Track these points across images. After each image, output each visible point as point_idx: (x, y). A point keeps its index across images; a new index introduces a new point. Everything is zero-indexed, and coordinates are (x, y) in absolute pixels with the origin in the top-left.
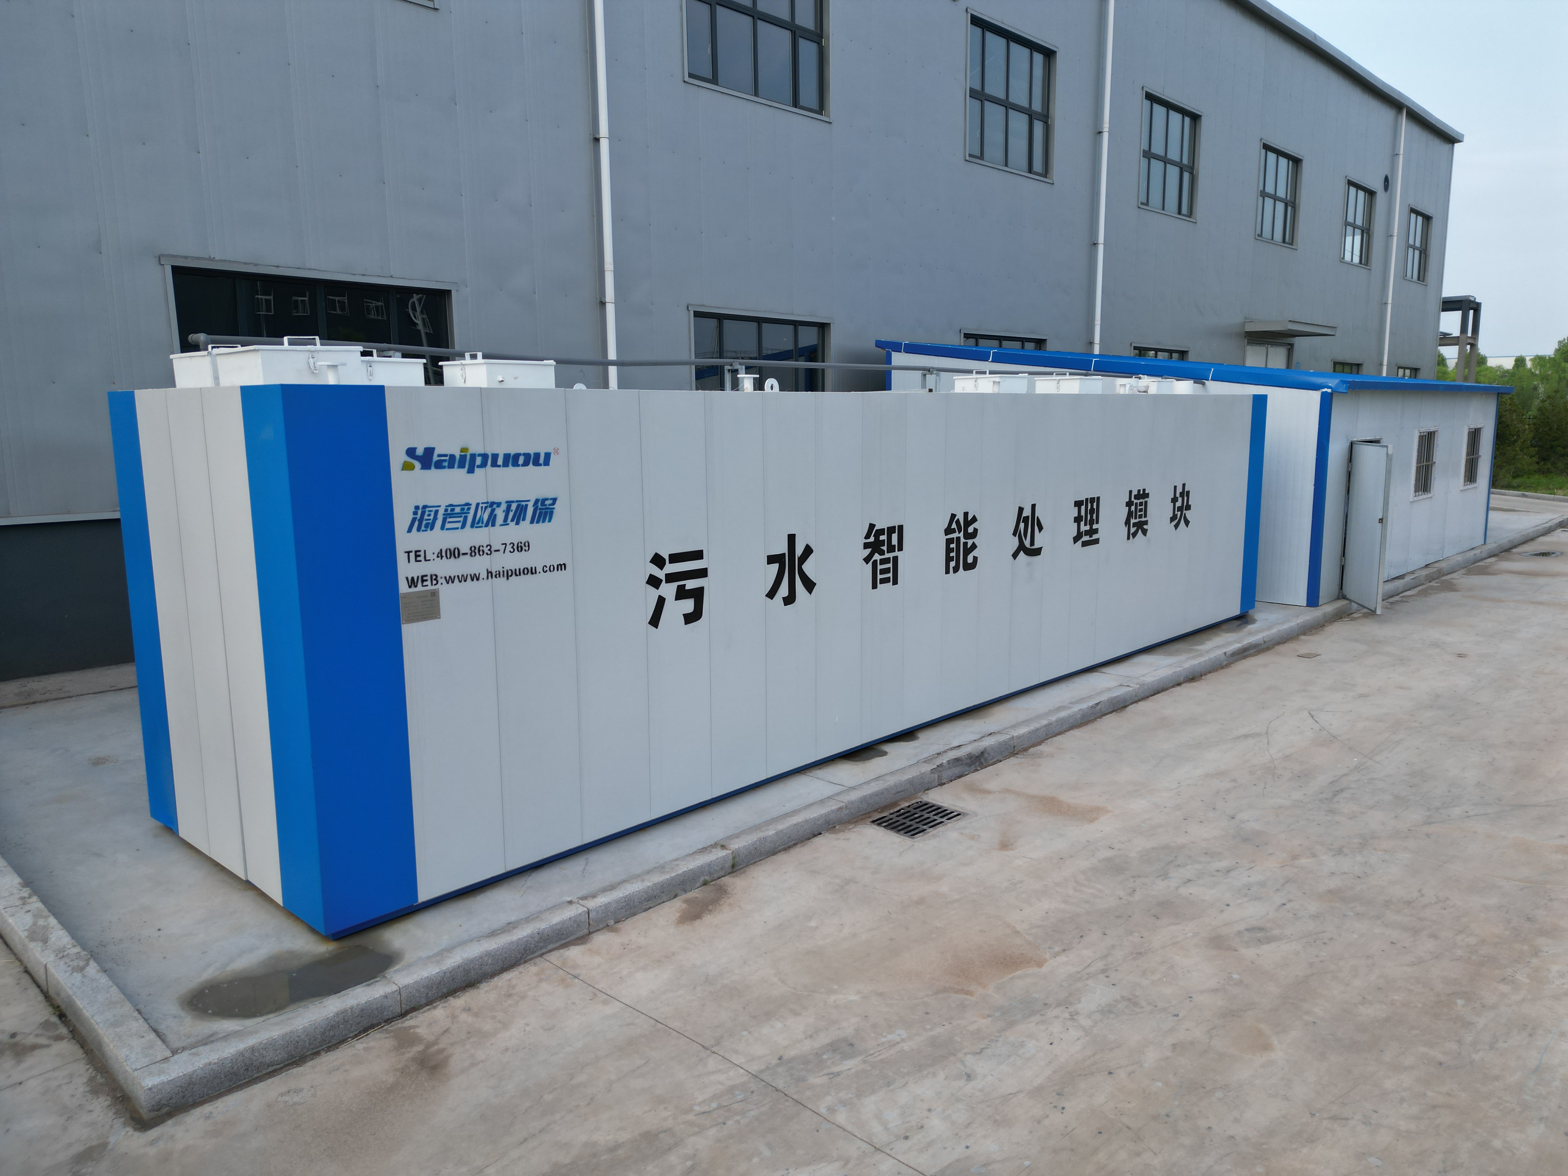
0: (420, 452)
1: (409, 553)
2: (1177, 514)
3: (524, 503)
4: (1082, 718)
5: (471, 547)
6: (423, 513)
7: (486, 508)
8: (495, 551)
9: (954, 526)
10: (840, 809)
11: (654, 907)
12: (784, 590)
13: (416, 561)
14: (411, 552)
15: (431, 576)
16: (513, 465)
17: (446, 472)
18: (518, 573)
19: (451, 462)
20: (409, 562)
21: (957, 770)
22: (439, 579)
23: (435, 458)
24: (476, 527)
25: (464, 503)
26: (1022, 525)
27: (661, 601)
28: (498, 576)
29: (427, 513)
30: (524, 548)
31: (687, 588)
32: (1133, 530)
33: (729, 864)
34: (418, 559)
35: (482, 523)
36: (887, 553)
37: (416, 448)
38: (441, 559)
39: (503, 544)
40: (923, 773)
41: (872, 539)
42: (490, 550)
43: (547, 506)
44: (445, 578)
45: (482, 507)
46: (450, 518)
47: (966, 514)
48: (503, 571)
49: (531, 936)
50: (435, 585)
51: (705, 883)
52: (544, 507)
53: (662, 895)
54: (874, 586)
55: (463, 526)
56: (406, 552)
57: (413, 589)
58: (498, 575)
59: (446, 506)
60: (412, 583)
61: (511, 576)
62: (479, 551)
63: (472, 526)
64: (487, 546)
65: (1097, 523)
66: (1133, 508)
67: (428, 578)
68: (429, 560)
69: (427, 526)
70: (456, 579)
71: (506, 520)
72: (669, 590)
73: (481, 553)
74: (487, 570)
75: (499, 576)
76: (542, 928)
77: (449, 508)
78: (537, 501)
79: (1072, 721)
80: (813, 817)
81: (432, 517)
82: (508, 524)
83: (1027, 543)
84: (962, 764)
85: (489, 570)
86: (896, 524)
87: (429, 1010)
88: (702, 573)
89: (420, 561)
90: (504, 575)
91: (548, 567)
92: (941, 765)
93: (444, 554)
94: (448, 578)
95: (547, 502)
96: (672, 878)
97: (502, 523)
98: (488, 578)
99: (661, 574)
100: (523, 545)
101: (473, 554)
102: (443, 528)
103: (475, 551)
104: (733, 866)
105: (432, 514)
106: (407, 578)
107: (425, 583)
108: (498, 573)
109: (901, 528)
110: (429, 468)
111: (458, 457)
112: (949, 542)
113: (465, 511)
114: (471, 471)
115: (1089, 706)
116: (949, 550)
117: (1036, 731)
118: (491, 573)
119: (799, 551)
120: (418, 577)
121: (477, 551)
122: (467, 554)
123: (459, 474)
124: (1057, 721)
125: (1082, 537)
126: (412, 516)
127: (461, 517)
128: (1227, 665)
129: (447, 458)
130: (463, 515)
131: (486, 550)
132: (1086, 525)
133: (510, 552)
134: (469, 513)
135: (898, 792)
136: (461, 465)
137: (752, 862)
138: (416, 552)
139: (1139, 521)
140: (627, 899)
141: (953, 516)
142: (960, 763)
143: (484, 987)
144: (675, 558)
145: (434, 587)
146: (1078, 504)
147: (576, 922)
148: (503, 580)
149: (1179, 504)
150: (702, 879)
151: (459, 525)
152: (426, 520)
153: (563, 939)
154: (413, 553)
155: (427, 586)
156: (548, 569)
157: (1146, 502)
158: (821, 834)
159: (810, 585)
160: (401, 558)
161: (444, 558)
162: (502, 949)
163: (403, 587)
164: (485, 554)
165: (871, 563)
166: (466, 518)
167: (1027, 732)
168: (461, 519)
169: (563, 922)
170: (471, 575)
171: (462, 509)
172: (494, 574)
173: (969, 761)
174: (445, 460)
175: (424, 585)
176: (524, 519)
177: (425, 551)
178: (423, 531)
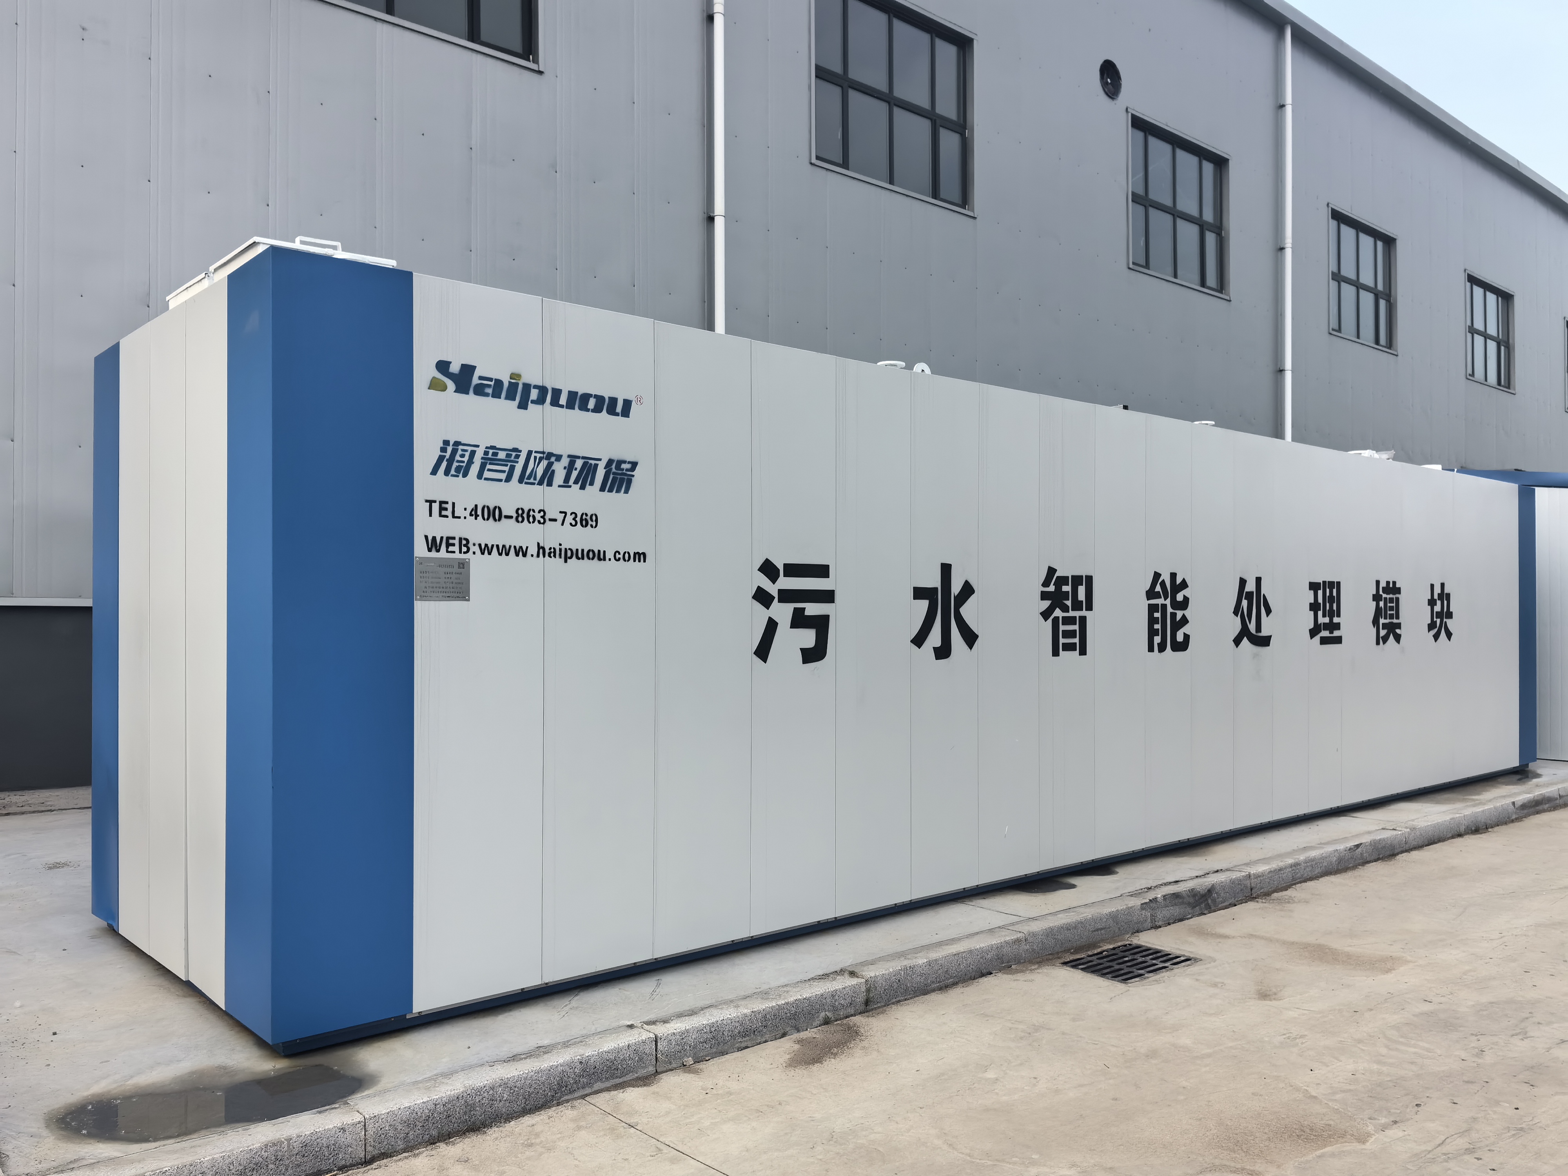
0: (455, 368)
1: (431, 502)
2: (1436, 621)
3: (593, 462)
4: (1339, 863)
5: (518, 509)
6: (454, 452)
7: (541, 459)
8: (550, 520)
9: (1158, 588)
10: (1018, 941)
11: (752, 1047)
12: (935, 638)
13: (441, 515)
14: (435, 502)
15: (460, 539)
16: (580, 409)
17: (488, 402)
18: (580, 556)
19: (497, 389)
20: (431, 515)
21: (1176, 911)
22: (470, 545)
23: (475, 381)
24: (526, 483)
25: (511, 448)
26: (1245, 603)
27: (772, 626)
28: (552, 555)
29: (460, 452)
30: (590, 522)
31: (807, 613)
32: (1383, 633)
33: (861, 998)
34: (444, 513)
35: (535, 479)
36: (1072, 610)
37: (450, 362)
38: (476, 519)
39: (561, 512)
40: (1131, 908)
41: (1052, 588)
42: (543, 517)
43: (624, 471)
44: (480, 545)
45: (535, 458)
46: (490, 464)
47: (1173, 576)
48: (560, 550)
49: (570, 1065)
50: (465, 553)
51: (827, 1022)
52: (620, 472)
53: (765, 1030)
54: (1056, 653)
55: (508, 479)
56: (427, 501)
57: (434, 554)
58: (552, 553)
59: (487, 448)
60: (433, 544)
61: (571, 558)
62: (528, 516)
63: (521, 481)
64: (539, 512)
65: (1339, 616)
66: (1382, 604)
67: (456, 542)
68: (459, 517)
69: (458, 469)
70: (495, 549)
71: (567, 479)
72: (783, 612)
73: (531, 519)
74: (538, 544)
75: (555, 556)
76: (587, 1055)
77: (491, 451)
78: (610, 462)
79: (1325, 864)
80: (980, 948)
81: (466, 459)
82: (570, 487)
83: (1252, 627)
84: (1183, 903)
85: (542, 545)
86: (1083, 572)
87: (406, 1158)
88: (828, 596)
89: (447, 517)
90: (560, 555)
91: (622, 554)
92: (1155, 900)
93: (479, 512)
94: (483, 547)
95: (624, 466)
96: (780, 1008)
97: (562, 483)
98: (538, 556)
99: (772, 589)
100: (588, 518)
101: (520, 519)
102: (480, 476)
103: (523, 515)
104: (867, 1002)
105: (467, 454)
106: (426, 537)
107: (451, 549)
108: (552, 550)
109: (1089, 579)
110: (467, 392)
111: (506, 385)
112: (1152, 609)
113: (512, 458)
114: (523, 406)
115: (1347, 847)
116: (1152, 621)
117: (1279, 870)
118: (543, 548)
119: (956, 588)
120: (442, 538)
121: (525, 515)
122: (511, 517)
123: (507, 407)
124: (1306, 862)
125: (1321, 631)
126: (438, 453)
127: (506, 465)
128: (1519, 819)
129: (492, 383)
130: (509, 464)
131: (538, 516)
132: (1324, 616)
133: (571, 524)
134: (517, 462)
135: (1097, 930)
136: (511, 396)
137: (894, 1000)
138: (441, 503)
139: (1390, 622)
140: (713, 1029)
141: (1157, 576)
142: (1180, 901)
143: (493, 1133)
144: (793, 570)
145: (463, 556)
146: (1314, 587)
147: (637, 1053)
148: (559, 561)
149: (1437, 608)
150: (823, 1014)
151: (503, 476)
152: (458, 461)
153: (617, 1077)
154: (438, 503)
155: (454, 552)
156: (621, 556)
157: (1397, 599)
158: (992, 973)
159: (970, 638)
160: (420, 509)
161: (480, 518)
162: (526, 1079)
163: (420, 549)
164: (536, 522)
165: (1050, 620)
166: (512, 468)
167: (1268, 871)
168: (507, 469)
169: (619, 1050)
170: (515, 547)
171: (508, 456)
172: (547, 551)
173: (1192, 900)
174: (489, 386)
175: (449, 550)
176: (592, 484)
177: (454, 504)
178: (453, 476)
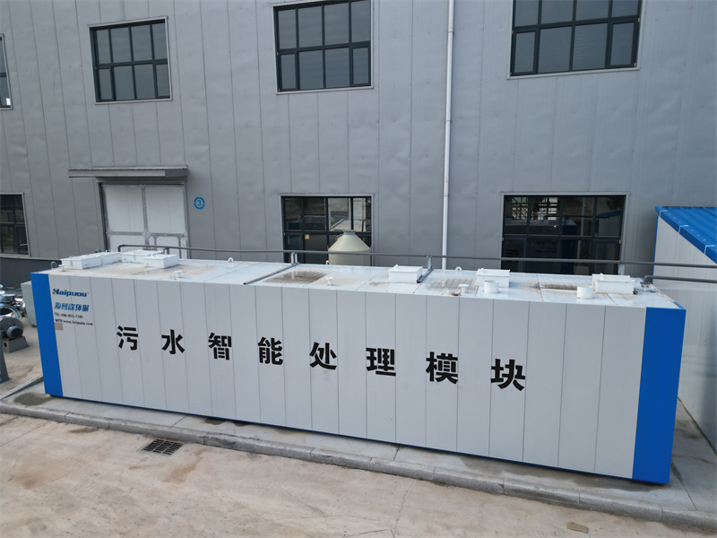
0: (56, 291)
2: (502, 378)
6: (58, 304)
8: (74, 317)
9: (265, 343)
12: (170, 348)
13: (57, 315)
16: (77, 296)
18: (80, 323)
23: (59, 292)
24: (70, 310)
25: (66, 303)
26: (318, 352)
27: (122, 341)
30: (81, 317)
31: (131, 339)
32: (437, 376)
33: (107, 426)
36: (222, 346)
37: (55, 289)
38: (62, 316)
39: (76, 315)
41: (213, 339)
45: (71, 305)
52: (86, 307)
54: (216, 358)
55: (67, 309)
56: (55, 313)
64: (72, 315)
65: (393, 363)
66: (436, 363)
70: (66, 322)
72: (125, 338)
77: (63, 304)
81: (60, 306)
82: (77, 310)
83: (323, 361)
84: (220, 442)
86: (227, 335)
88: (136, 335)
90: (77, 323)
98: (73, 323)
99: (122, 333)
101: (69, 316)
102: (62, 309)
109: (230, 338)
110: (58, 294)
111: (64, 292)
112: (261, 349)
114: (68, 296)
116: (261, 353)
119: (176, 336)
125: (376, 369)
132: (379, 362)
133: (78, 317)
134: (68, 306)
136: (65, 294)
137: (115, 429)
139: (445, 373)
140: (76, 419)
141: (264, 338)
144: (126, 329)
145: (61, 323)
146: (372, 351)
149: (504, 372)
150: (98, 425)
156: (88, 324)
157: (454, 363)
159: (182, 349)
163: (55, 321)
165: (213, 348)
170: (69, 321)
173: (224, 442)
174: (62, 293)
175: (59, 321)
176: (81, 310)
177: (59, 313)
178: (58, 309)
